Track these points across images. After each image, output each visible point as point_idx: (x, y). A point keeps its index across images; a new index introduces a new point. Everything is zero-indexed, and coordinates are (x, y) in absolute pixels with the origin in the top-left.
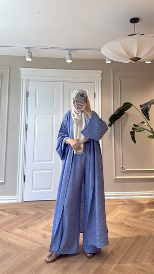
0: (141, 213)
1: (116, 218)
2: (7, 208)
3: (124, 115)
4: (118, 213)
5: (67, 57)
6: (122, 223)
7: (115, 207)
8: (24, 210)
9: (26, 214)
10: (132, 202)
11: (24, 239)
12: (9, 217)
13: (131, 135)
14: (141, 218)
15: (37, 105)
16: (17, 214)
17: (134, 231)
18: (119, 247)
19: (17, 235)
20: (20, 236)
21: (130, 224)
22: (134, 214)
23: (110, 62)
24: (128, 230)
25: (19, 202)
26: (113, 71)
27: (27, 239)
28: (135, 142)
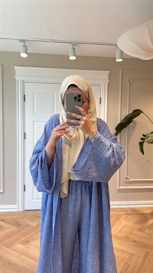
0: (146, 225)
1: (121, 230)
2: (8, 217)
3: (131, 124)
4: (122, 225)
5: (70, 52)
6: (128, 237)
7: (118, 218)
8: (25, 220)
9: (27, 226)
10: (135, 212)
11: (26, 257)
12: (9, 228)
13: (140, 146)
14: (147, 230)
15: (35, 111)
16: (18, 225)
17: (141, 247)
18: (128, 267)
19: (18, 252)
20: (22, 253)
21: (136, 239)
22: (139, 226)
23: (121, 60)
24: (135, 246)
25: (20, 210)
26: (122, 72)
27: (28, 257)
28: (143, 154)
